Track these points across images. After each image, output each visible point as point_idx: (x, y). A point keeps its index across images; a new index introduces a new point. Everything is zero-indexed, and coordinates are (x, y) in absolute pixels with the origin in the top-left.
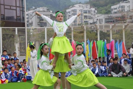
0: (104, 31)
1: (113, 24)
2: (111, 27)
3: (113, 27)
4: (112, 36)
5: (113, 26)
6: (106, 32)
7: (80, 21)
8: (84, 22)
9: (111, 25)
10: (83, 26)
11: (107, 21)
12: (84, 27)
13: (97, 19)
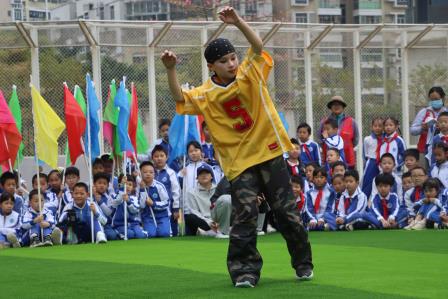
0: (119, 60)
1: (160, 24)
2: (150, 37)
3: (159, 34)
4: (157, 80)
5: (161, 31)
6: (129, 62)
7: (9, 13)
8: (28, 14)
9: (151, 28)
10: (26, 25)
11: (133, 14)
12: (28, 35)
13: (91, 6)
